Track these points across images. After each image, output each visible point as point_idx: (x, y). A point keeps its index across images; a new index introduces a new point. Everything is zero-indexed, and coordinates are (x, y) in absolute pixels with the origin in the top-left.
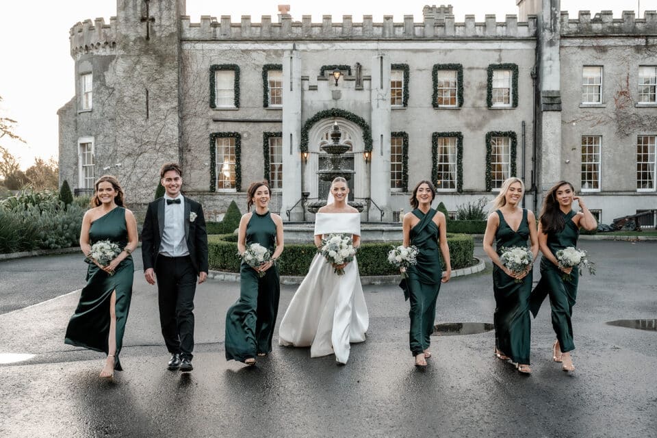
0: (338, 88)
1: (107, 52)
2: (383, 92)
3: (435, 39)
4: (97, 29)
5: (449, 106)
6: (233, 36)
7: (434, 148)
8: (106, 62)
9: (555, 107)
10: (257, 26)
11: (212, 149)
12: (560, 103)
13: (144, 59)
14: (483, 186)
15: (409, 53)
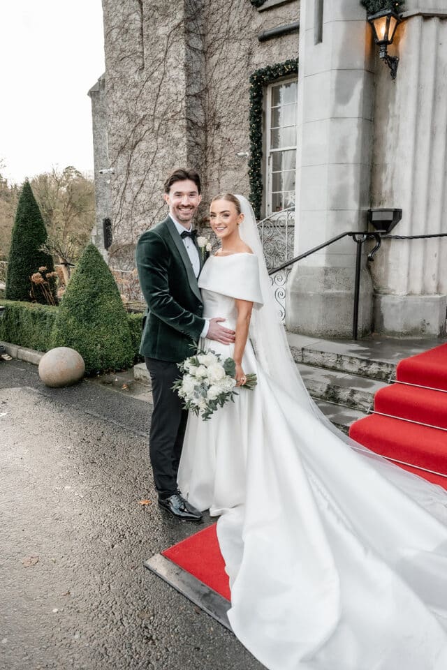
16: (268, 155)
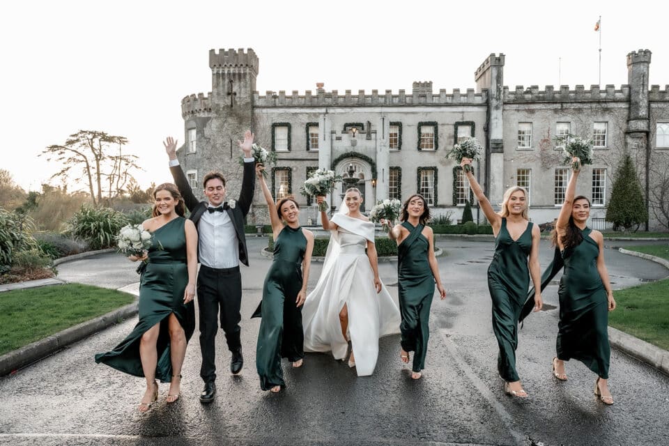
0: (355, 138)
1: (206, 115)
2: (385, 140)
3: (420, 105)
4: (199, 100)
5: (429, 149)
6: (286, 104)
7: (419, 177)
8: (205, 122)
9: (499, 150)
10: (302, 97)
11: (273, 178)
12: (502, 147)
13: (230, 120)
14: (451, 202)
15: (403, 115)
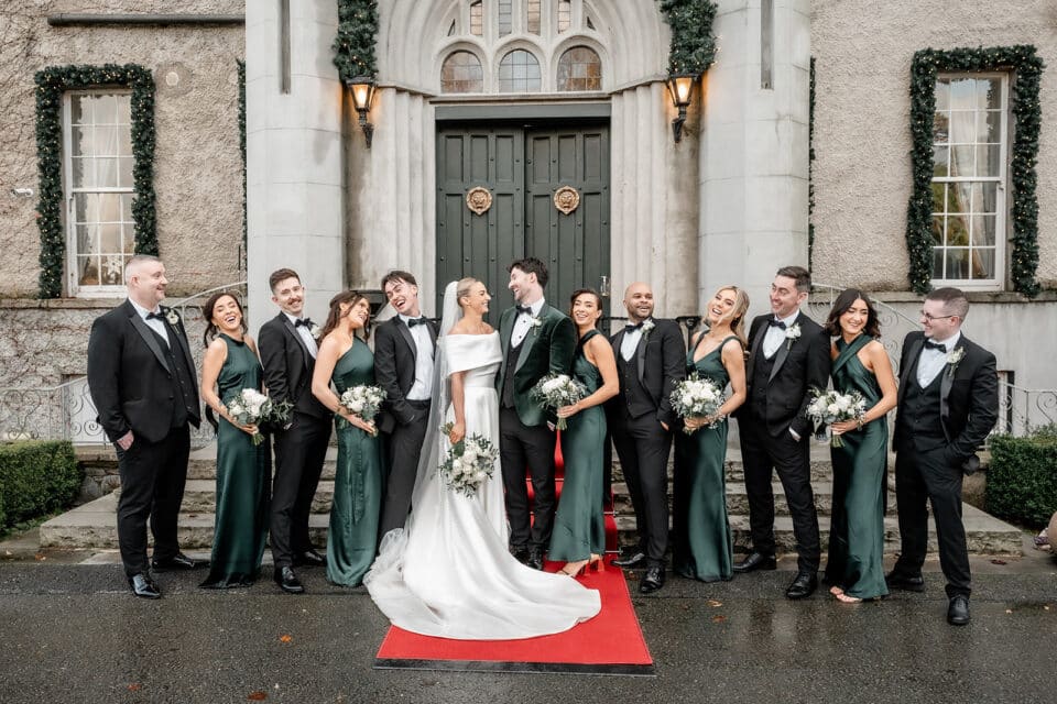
11: (49, 135)
16: (68, 196)
